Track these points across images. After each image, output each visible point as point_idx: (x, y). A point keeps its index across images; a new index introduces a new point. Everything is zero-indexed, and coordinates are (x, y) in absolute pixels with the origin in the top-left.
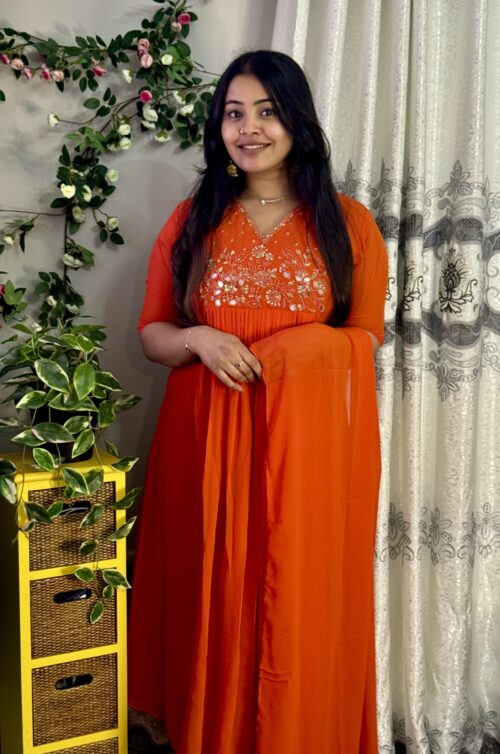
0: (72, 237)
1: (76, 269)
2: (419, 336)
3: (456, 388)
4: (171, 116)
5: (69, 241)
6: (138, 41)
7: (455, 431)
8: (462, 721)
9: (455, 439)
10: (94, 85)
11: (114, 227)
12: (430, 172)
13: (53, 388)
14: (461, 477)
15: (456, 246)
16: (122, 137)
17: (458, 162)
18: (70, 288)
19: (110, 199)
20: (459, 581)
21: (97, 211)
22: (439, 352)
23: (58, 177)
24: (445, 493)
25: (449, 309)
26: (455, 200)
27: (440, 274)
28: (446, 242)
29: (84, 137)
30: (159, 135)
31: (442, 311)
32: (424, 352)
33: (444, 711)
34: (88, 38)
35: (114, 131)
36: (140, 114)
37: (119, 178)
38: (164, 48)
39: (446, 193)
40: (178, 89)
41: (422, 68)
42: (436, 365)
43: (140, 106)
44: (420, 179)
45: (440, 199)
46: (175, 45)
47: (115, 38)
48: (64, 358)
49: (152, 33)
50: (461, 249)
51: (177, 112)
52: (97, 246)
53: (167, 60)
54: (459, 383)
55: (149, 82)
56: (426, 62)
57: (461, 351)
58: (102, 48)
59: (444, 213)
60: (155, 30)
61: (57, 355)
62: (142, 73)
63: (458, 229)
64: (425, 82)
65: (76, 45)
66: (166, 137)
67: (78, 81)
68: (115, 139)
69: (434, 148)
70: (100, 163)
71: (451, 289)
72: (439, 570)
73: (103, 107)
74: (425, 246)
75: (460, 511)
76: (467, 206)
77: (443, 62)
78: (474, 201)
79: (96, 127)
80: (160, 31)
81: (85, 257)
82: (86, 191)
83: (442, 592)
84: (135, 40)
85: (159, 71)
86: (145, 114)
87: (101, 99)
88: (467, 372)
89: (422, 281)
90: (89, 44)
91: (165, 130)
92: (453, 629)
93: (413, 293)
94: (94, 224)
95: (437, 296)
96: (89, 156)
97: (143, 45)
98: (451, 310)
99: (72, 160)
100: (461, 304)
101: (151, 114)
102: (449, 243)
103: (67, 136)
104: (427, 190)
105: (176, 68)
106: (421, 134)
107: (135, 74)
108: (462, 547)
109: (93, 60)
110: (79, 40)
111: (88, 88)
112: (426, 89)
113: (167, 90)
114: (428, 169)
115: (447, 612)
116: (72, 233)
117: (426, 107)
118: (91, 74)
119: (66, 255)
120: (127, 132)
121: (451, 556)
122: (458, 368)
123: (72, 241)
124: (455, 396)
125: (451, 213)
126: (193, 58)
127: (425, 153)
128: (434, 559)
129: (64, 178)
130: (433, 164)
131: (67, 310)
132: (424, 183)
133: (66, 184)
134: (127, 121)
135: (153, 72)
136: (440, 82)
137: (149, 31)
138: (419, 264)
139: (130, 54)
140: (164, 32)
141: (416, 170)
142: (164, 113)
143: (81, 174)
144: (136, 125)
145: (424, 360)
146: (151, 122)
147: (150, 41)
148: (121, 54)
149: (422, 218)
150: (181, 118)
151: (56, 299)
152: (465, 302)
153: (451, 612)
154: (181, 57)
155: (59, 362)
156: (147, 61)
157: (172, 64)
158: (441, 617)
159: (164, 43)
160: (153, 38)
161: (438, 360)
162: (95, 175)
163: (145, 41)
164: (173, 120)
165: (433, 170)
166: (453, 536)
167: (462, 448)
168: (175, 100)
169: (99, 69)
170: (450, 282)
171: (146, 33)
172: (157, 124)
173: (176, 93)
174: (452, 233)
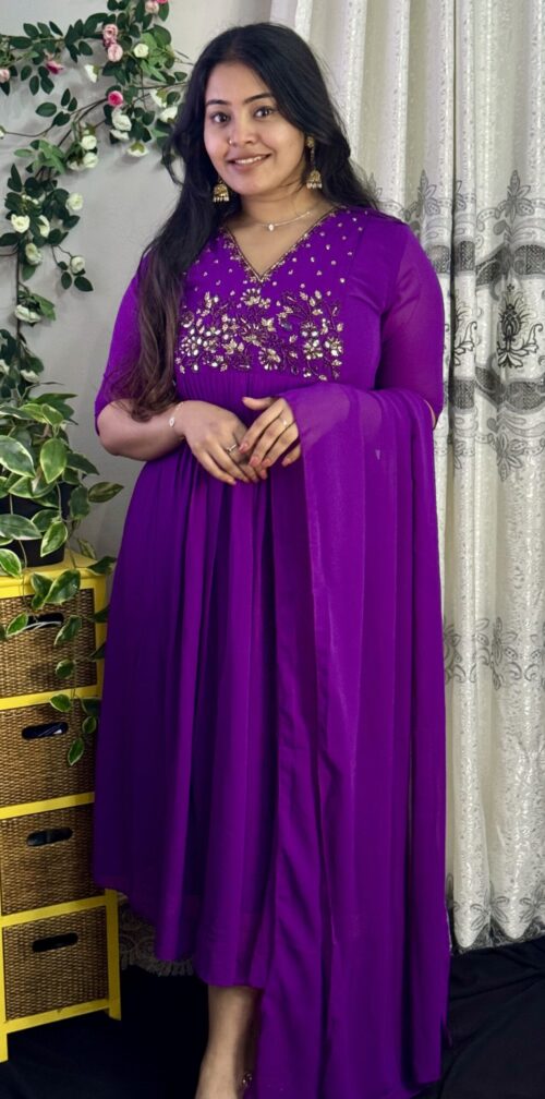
0: (26, 284)
1: (32, 325)
2: (472, 399)
3: (518, 465)
4: (148, 124)
5: (21, 289)
6: (103, 27)
7: (518, 519)
8: (533, 884)
9: (519, 529)
10: (48, 86)
11: (79, 269)
12: (482, 187)
13: (14, 471)
14: (527, 578)
15: (515, 282)
16: (86, 151)
17: (515, 173)
18: (25, 350)
19: (74, 233)
20: (527, 709)
21: (57, 249)
22: (498, 418)
23: (6, 205)
24: (508, 598)
25: (508, 362)
26: (512, 222)
27: (497, 318)
28: (503, 276)
29: (36, 153)
30: (133, 148)
31: (500, 365)
32: (480, 419)
33: (512, 873)
34: (39, 24)
35: (76, 145)
36: (108, 121)
37: (84, 205)
38: (137, 35)
39: (504, 213)
40: (156, 87)
41: (469, 53)
42: (496, 435)
43: (108, 111)
44: (470, 196)
45: (496, 221)
46: (151, 31)
47: (73, 25)
48: (26, 435)
49: (121, 15)
50: (521, 285)
51: (156, 117)
52: (59, 295)
53: (141, 50)
54: (522, 458)
55: (119, 80)
56: (473, 46)
57: (522, 416)
58: (57, 37)
59: (501, 239)
60: (125, 12)
61: (17, 431)
62: (109, 68)
63: (517, 259)
64: (473, 70)
65: (25, 35)
66: (142, 151)
67: (28, 80)
68: (77, 154)
69: (487, 156)
70: (59, 186)
71: (509, 338)
72: (503, 696)
73: (61, 113)
74: (479, 282)
75: (527, 620)
76: (527, 229)
77: (496, 43)
78: (536, 223)
79: (52, 140)
80: (132, 13)
81: (43, 308)
82: (42, 224)
83: (507, 724)
84: (100, 25)
85: (131, 65)
86: (114, 121)
87: (58, 104)
88: (532, 443)
89: (476, 328)
90: (40, 32)
91: (141, 142)
92: (520, 770)
93: (464, 343)
94: (54, 265)
95: (495, 346)
96: (45, 179)
97: (110, 32)
98: (511, 364)
99: (23, 183)
100: (523, 356)
101: (122, 121)
102: (506, 278)
103: (16, 153)
104: (479, 211)
105: (153, 61)
106: (469, 138)
107: (101, 71)
108: (531, 666)
109: (47, 53)
110: (27, 27)
111: (41, 90)
112: (474, 80)
113: (143, 88)
114: (480, 182)
115: (512, 748)
116: (26, 278)
117: (474, 103)
118: (44, 72)
119: (20, 307)
120: (92, 147)
121: (517, 677)
122: (520, 438)
123: (26, 288)
124: (518, 474)
125: (509, 240)
126: (175, 47)
127: (475, 162)
128: (497, 683)
129: (14, 206)
130: (487, 176)
131: (22, 378)
132: (474, 201)
133: (18, 215)
134: (93, 130)
135: (123, 67)
136: (492, 70)
137: (117, 13)
138: (472, 306)
139: (93, 44)
140: (136, 14)
141: (465, 185)
142: (139, 119)
143: (36, 202)
144: (103, 135)
145: (480, 429)
146: (122, 132)
147: (119, 28)
148: (82, 44)
149: (474, 246)
150: (161, 125)
151: (8, 363)
152: (528, 354)
153: (518, 748)
154: (159, 46)
155: (19, 440)
156: (116, 53)
157: (148, 56)
158: (507, 754)
159: (137, 28)
160: (123, 23)
161: (496, 429)
162: (52, 203)
163: (112, 27)
164: (150, 127)
165: (487, 184)
166: (519, 652)
167: (529, 540)
168: (154, 102)
169: (54, 64)
170: (509, 327)
171: (113, 16)
172: (132, 133)
173: (153, 93)
174: (510, 264)
